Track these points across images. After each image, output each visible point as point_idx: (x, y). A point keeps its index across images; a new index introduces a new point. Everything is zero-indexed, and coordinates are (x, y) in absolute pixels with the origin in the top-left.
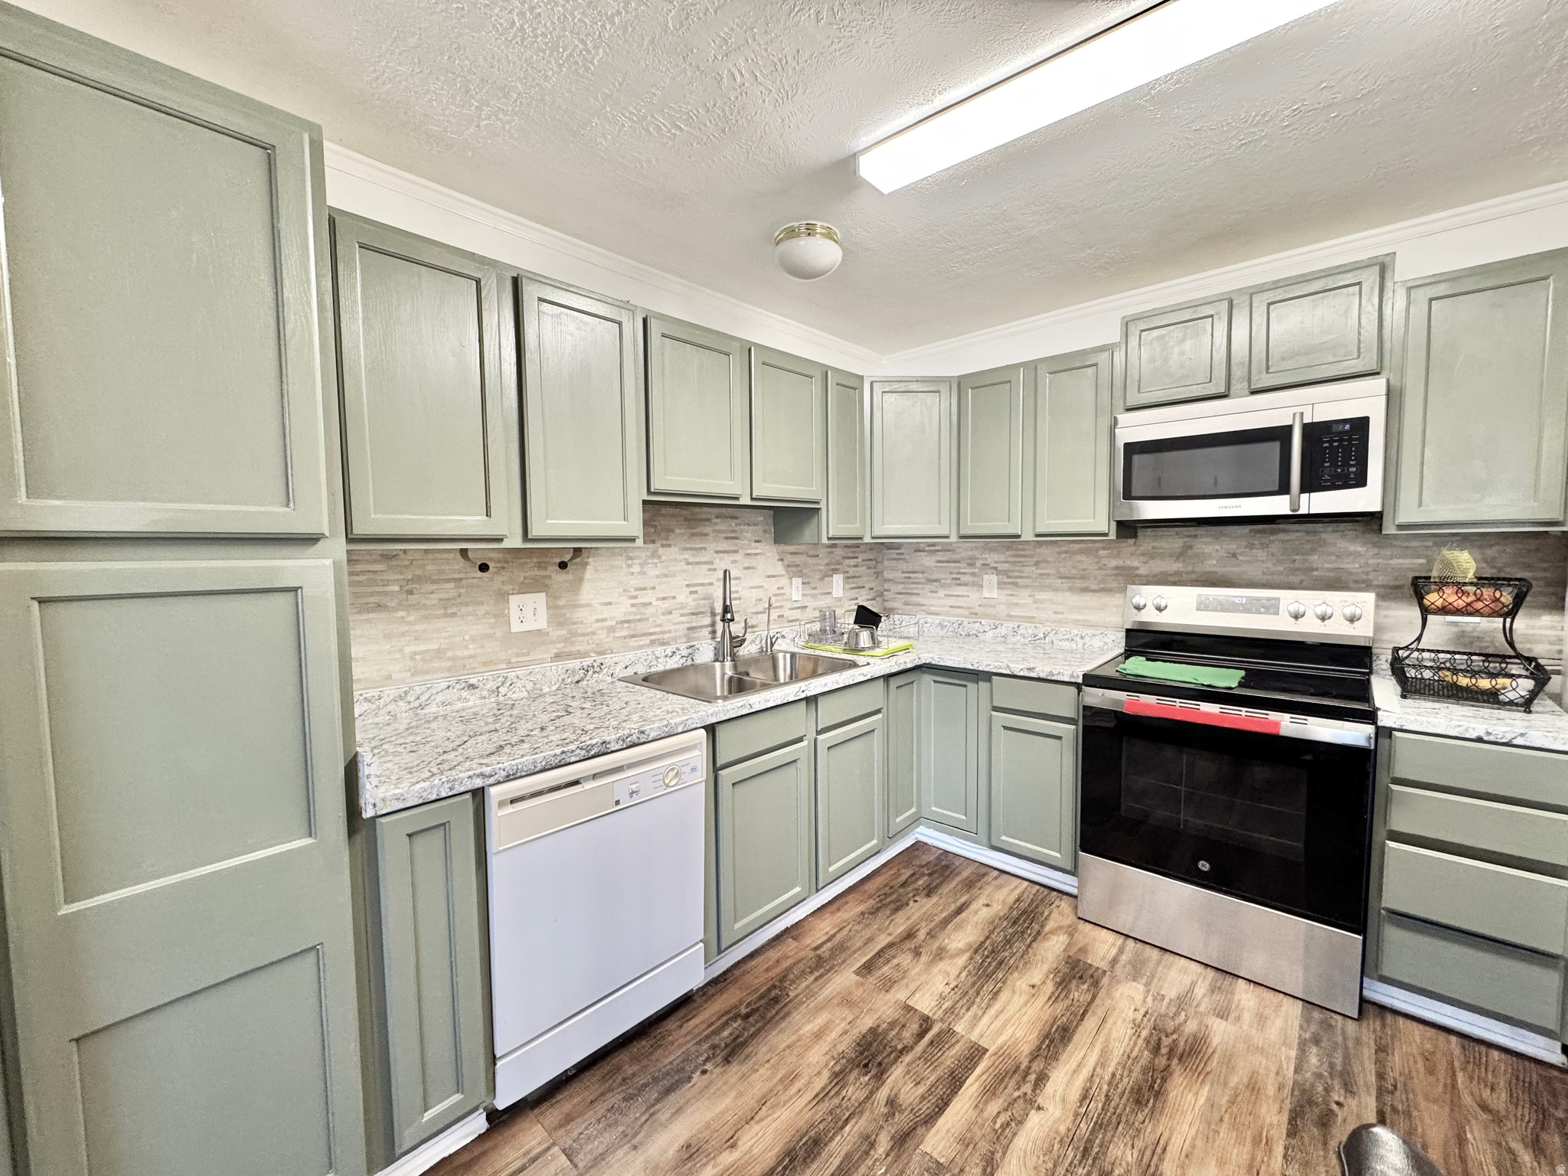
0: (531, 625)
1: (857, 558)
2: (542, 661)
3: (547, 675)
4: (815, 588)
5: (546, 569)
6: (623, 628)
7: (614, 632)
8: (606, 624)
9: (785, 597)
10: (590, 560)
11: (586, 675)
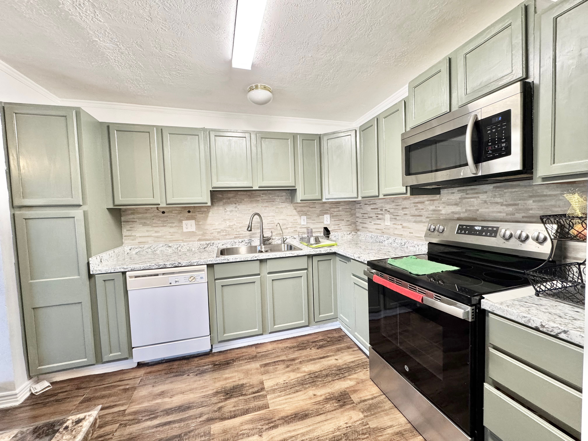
0: (189, 230)
1: (339, 208)
2: (194, 241)
3: (194, 245)
4: (314, 220)
5: (195, 213)
6: (223, 232)
7: (220, 233)
8: (217, 230)
9: (298, 223)
10: (211, 210)
11: (207, 246)
